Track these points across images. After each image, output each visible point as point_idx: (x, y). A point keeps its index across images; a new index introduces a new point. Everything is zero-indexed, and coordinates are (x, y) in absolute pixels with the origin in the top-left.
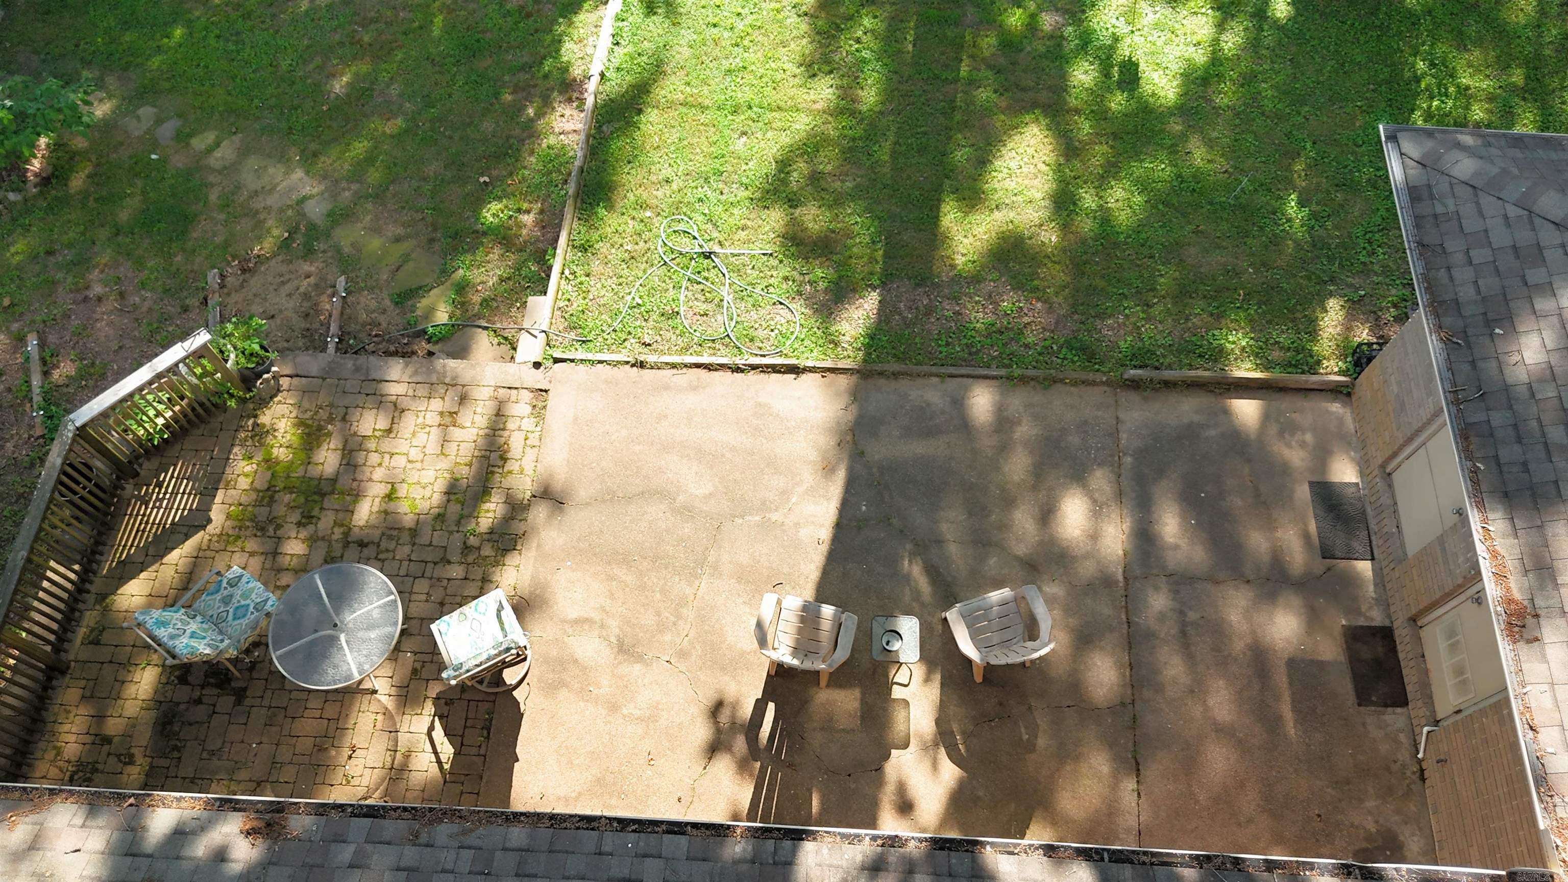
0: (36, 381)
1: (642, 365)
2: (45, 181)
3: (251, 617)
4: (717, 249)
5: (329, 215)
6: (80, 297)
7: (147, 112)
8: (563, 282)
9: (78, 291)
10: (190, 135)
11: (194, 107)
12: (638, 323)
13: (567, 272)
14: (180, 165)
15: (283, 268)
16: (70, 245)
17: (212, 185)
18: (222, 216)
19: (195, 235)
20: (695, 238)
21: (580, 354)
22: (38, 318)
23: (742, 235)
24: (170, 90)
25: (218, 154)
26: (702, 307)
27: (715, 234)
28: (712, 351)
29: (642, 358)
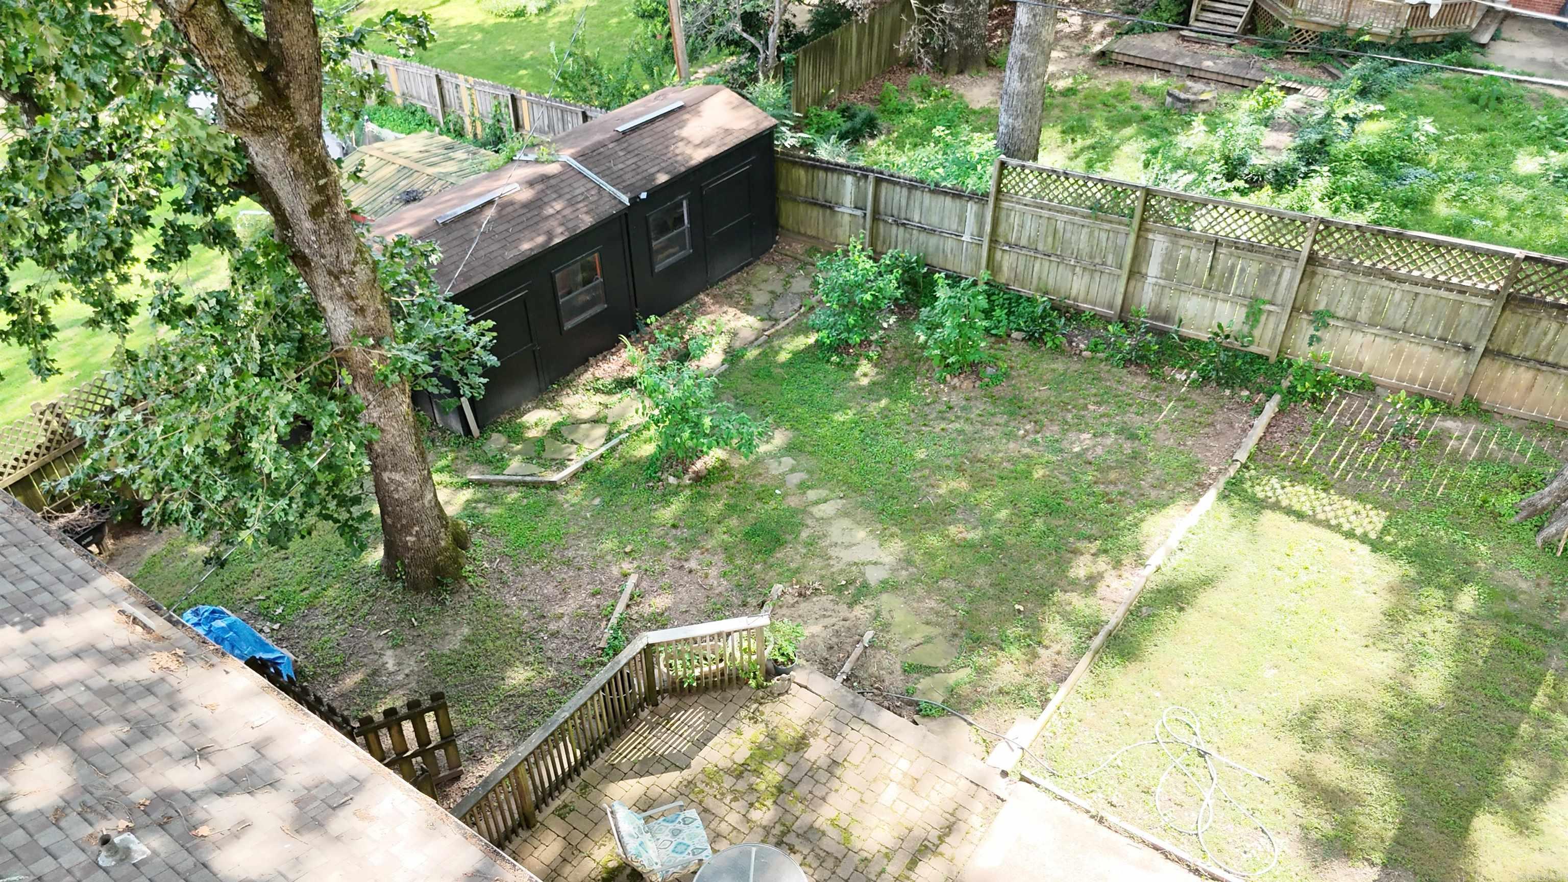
0: (620, 607)
1: (1101, 821)
2: (698, 478)
3: (685, 857)
4: (1214, 752)
5: (884, 582)
6: (678, 564)
7: (788, 462)
8: (1055, 716)
9: (679, 559)
10: (809, 488)
11: (821, 470)
12: (1112, 782)
13: (1062, 710)
14: (792, 504)
15: (830, 606)
16: (690, 527)
17: (807, 526)
18: (804, 551)
19: (778, 555)
20: (1195, 734)
21: (1046, 783)
22: (644, 567)
23: (1243, 751)
24: (810, 453)
25: (823, 507)
26: (1180, 798)
27: (1216, 739)
28: (1174, 841)
29: (1102, 813)
